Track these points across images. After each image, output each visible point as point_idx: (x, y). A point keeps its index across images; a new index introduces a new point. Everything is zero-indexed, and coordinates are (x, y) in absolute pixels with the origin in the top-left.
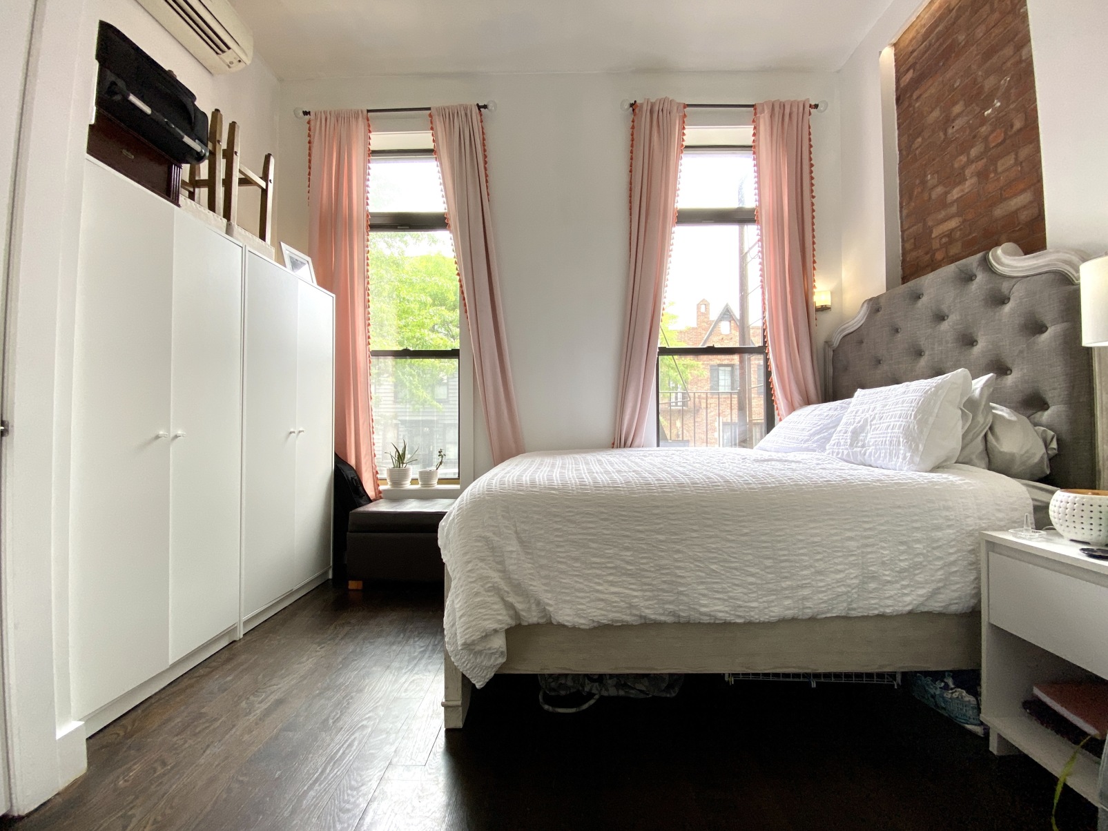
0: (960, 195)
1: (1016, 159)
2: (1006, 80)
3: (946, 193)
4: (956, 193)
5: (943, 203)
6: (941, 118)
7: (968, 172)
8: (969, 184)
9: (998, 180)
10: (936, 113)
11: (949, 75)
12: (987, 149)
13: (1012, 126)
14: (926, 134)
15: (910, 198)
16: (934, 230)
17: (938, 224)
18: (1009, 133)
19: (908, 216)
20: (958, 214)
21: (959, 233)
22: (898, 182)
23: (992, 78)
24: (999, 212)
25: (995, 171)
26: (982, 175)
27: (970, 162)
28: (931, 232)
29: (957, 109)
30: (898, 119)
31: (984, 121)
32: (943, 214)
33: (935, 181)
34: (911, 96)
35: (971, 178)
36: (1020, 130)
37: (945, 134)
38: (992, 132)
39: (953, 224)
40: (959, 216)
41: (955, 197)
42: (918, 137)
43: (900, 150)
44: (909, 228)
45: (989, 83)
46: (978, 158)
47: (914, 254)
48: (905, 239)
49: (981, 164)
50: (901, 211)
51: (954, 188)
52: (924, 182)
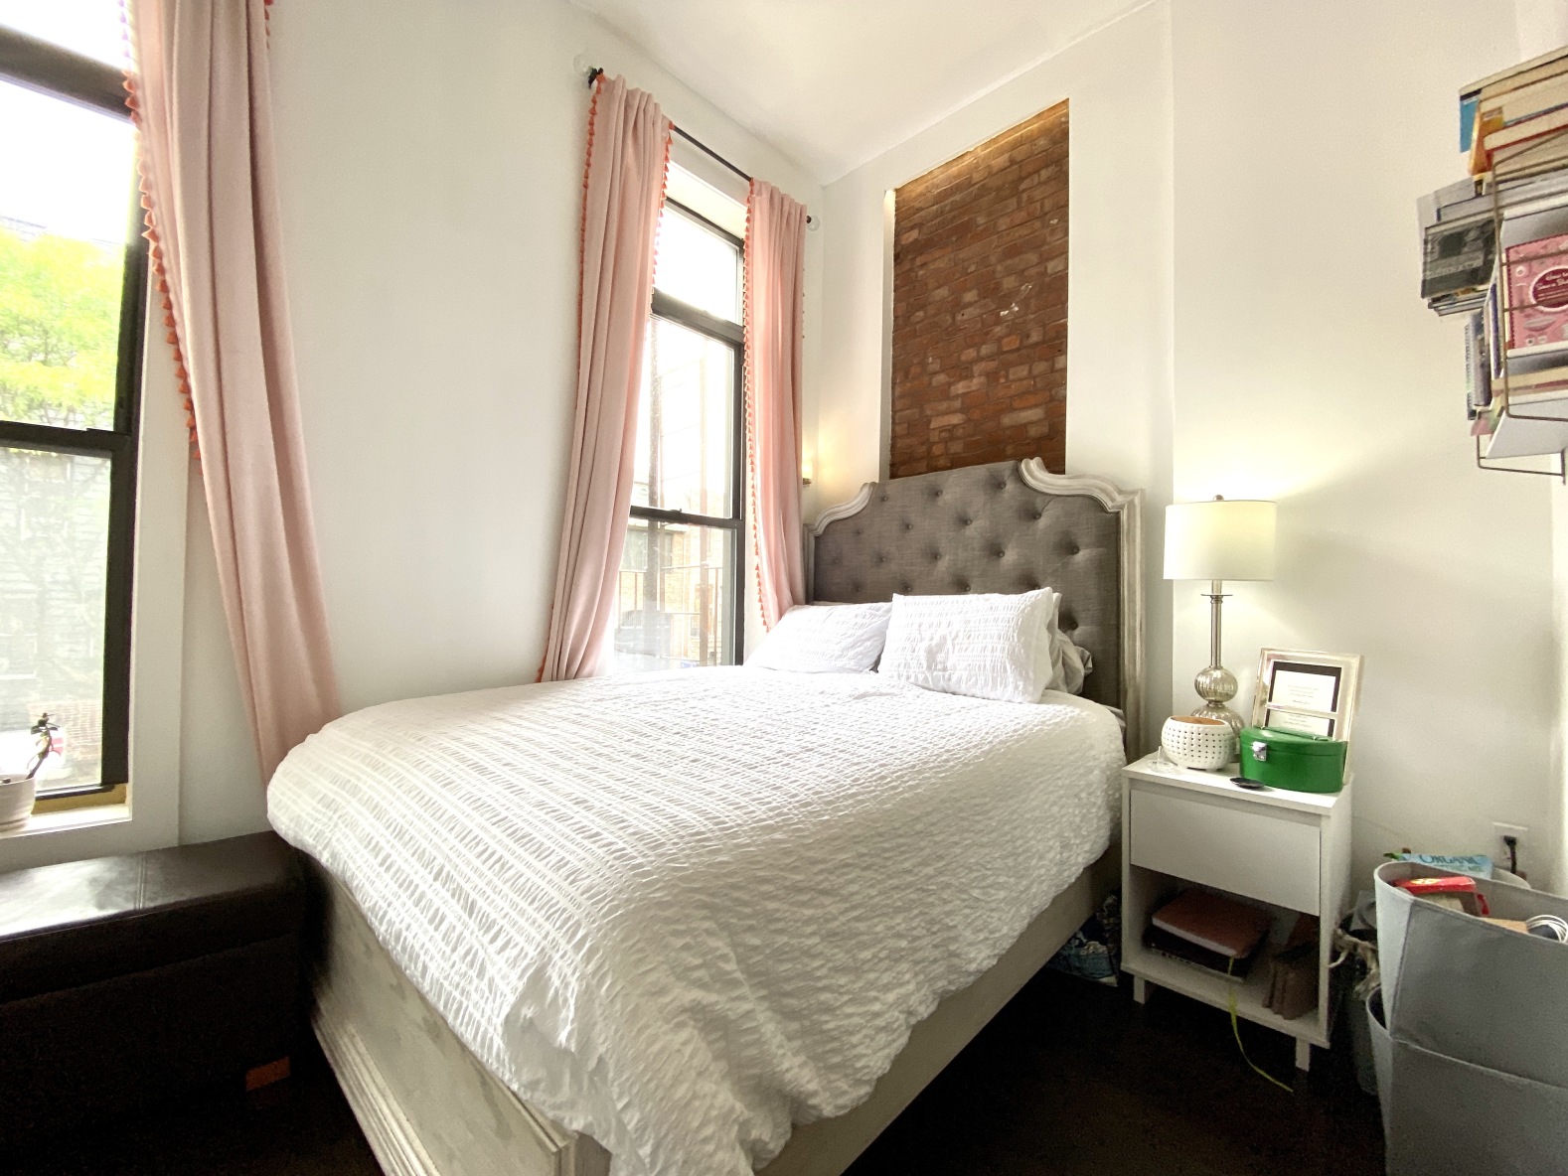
0: (966, 391)
1: (1030, 371)
2: (1027, 287)
3: (950, 384)
4: (960, 388)
5: (945, 394)
6: (949, 300)
7: (976, 369)
8: (976, 383)
9: (1009, 387)
10: (943, 292)
11: (962, 255)
12: (1000, 352)
13: (1028, 336)
14: (931, 310)
15: (906, 376)
16: (933, 421)
17: (937, 415)
18: (1025, 343)
19: (902, 396)
20: (961, 411)
21: (961, 431)
22: (891, 353)
23: (1013, 278)
24: (1007, 420)
25: (1007, 377)
26: (992, 377)
27: (980, 359)
28: (929, 422)
29: (970, 296)
30: (895, 281)
31: (999, 321)
32: (944, 406)
33: (936, 367)
34: (914, 259)
35: (980, 375)
36: (1037, 344)
37: (954, 318)
38: (1008, 335)
39: (956, 419)
40: (963, 413)
41: (960, 392)
42: (918, 310)
43: (896, 318)
44: (902, 410)
45: (1009, 283)
46: (990, 358)
47: (908, 441)
48: (897, 421)
49: (992, 365)
50: (893, 388)
51: (959, 381)
52: (923, 364)
